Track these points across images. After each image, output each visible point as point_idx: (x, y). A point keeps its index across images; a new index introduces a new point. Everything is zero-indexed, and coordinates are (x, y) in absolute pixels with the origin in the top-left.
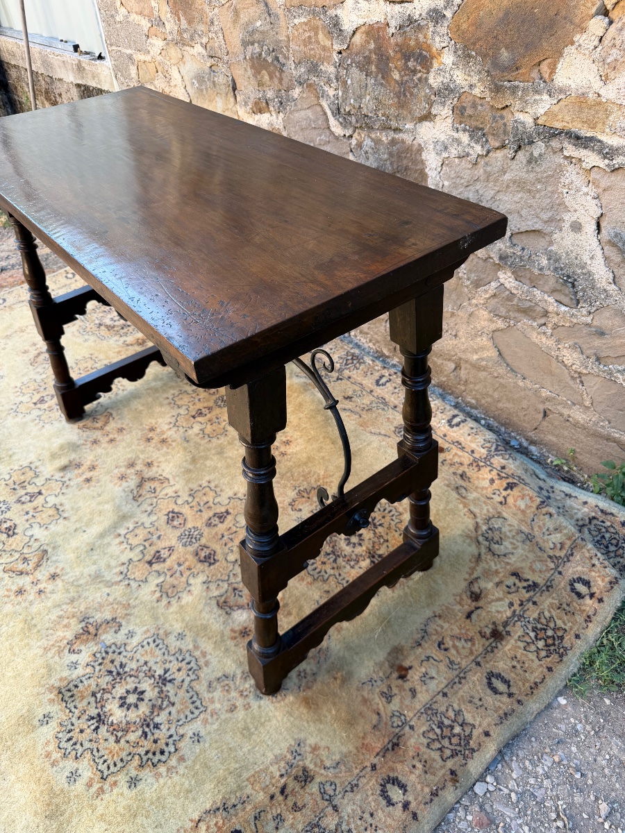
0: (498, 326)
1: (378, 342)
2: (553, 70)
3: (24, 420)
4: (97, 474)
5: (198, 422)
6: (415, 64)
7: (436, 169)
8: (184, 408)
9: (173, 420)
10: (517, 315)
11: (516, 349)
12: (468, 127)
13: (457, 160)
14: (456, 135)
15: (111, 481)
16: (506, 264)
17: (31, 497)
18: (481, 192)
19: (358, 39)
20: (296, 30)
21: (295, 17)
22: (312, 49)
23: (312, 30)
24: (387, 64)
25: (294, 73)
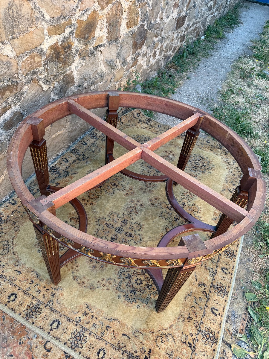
2: (94, 34)
6: (67, 50)
7: (76, 75)
12: (82, 58)
13: (80, 68)
14: (80, 62)
19: (48, 52)
20: (24, 63)
21: (23, 58)
22: (32, 66)
23: (32, 58)
24: (59, 55)
25: (24, 81)
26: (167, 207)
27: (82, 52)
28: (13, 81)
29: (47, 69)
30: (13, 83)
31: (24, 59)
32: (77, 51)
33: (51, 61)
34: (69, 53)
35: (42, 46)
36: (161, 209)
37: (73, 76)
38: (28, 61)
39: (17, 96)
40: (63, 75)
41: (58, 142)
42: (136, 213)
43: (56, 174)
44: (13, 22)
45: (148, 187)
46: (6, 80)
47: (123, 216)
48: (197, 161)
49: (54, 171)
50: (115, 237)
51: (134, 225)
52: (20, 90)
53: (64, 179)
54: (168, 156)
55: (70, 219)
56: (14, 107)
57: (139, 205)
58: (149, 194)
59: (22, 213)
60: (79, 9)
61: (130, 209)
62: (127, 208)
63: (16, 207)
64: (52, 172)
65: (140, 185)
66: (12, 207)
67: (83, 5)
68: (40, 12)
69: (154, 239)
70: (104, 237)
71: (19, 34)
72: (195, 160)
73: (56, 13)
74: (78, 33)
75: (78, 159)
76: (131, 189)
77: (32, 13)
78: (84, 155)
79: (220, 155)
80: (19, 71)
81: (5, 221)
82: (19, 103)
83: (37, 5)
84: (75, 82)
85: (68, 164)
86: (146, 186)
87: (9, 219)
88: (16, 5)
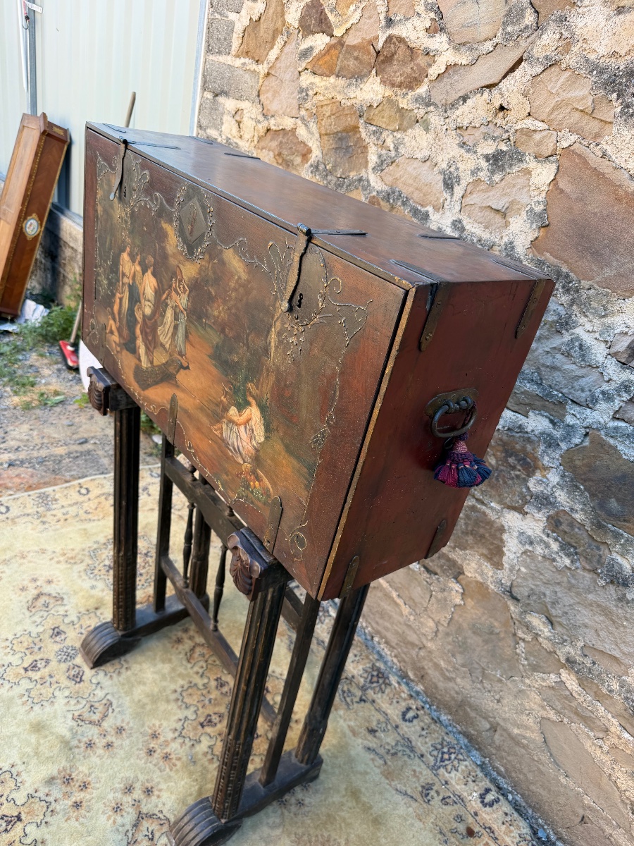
0: (549, 716)
1: (405, 662)
3: (11, 694)
4: (88, 797)
5: (206, 733)
6: (516, 462)
7: (515, 553)
8: (193, 709)
9: (179, 726)
10: (572, 715)
11: (564, 745)
12: (560, 539)
13: (540, 558)
14: (545, 538)
15: (104, 813)
16: (572, 668)
17: (8, 823)
18: (559, 595)
34: (518, 477)
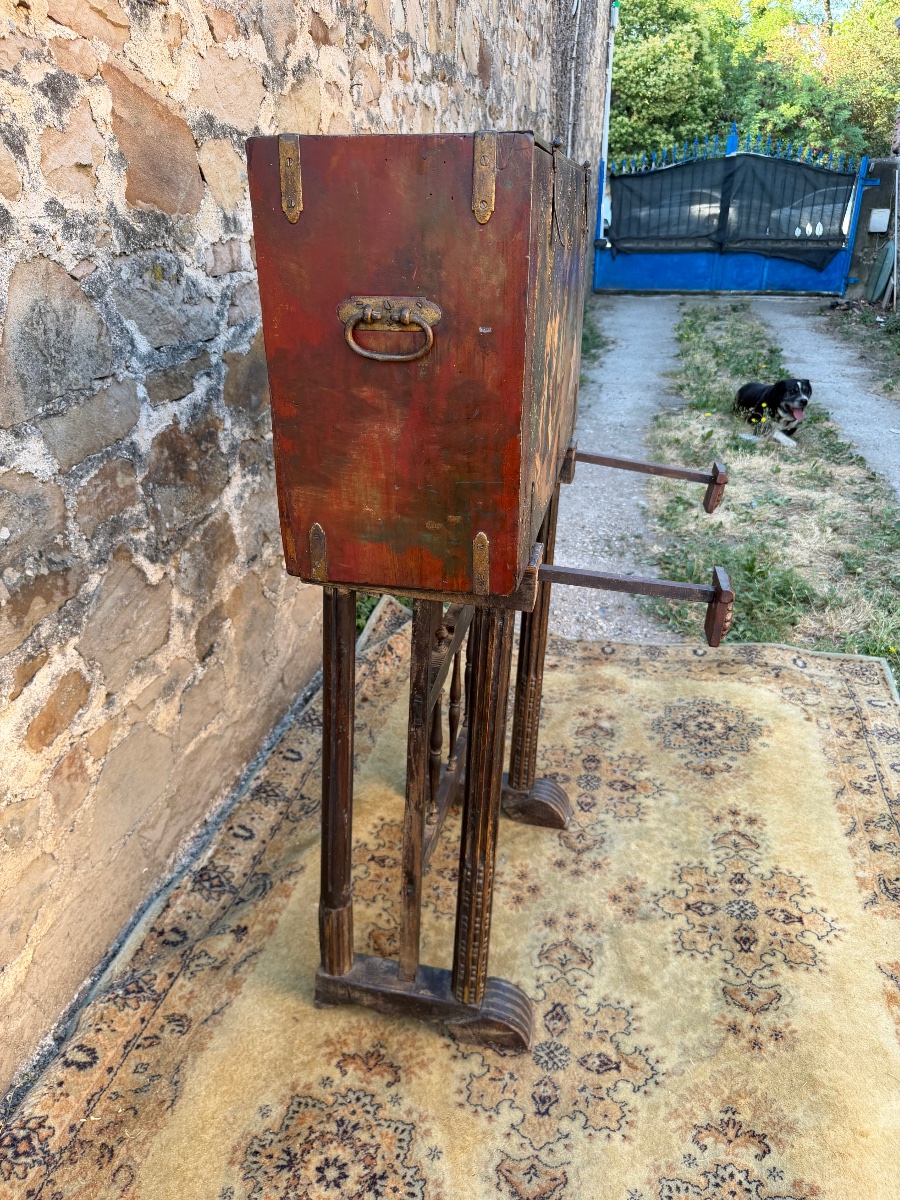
19: (153, 457)
20: (84, 494)
21: (82, 477)
22: (109, 503)
23: (107, 478)
24: (184, 462)
25: (87, 555)
26: (684, 906)
27: (248, 449)
28: (51, 562)
29: (155, 511)
30: (54, 568)
31: (84, 483)
32: (233, 447)
33: (162, 483)
34: (211, 457)
35: (135, 437)
36: (668, 919)
37: (230, 527)
38: (96, 486)
39: (68, 613)
40: (201, 527)
41: (204, 771)
42: (585, 967)
43: (220, 894)
44: (46, 362)
45: (580, 852)
46: (31, 559)
47: (541, 994)
48: (701, 719)
49: (212, 886)
50: (549, 1091)
51: (599, 1017)
52: (77, 591)
53: (261, 903)
54: (595, 726)
55: (338, 1065)
56: (57, 658)
57: (581, 929)
58: (597, 877)
59: (130, 1098)
60: (226, 320)
61: (555, 956)
62: (544, 955)
63: (97, 1073)
64: (205, 893)
65: (549, 853)
66: (80, 1080)
67: (236, 311)
68: (122, 330)
69: (704, 1052)
70: (506, 1105)
71: (67, 402)
72: (694, 718)
73: (168, 332)
74: (232, 391)
75: (284, 815)
76: (523, 876)
77: (100, 335)
78: (302, 797)
79: (762, 682)
80: (71, 525)
81: (66, 1155)
82: (75, 641)
83: (114, 308)
84: (237, 549)
85: (254, 845)
86: (571, 848)
87: (81, 1137)
88: (54, 312)
